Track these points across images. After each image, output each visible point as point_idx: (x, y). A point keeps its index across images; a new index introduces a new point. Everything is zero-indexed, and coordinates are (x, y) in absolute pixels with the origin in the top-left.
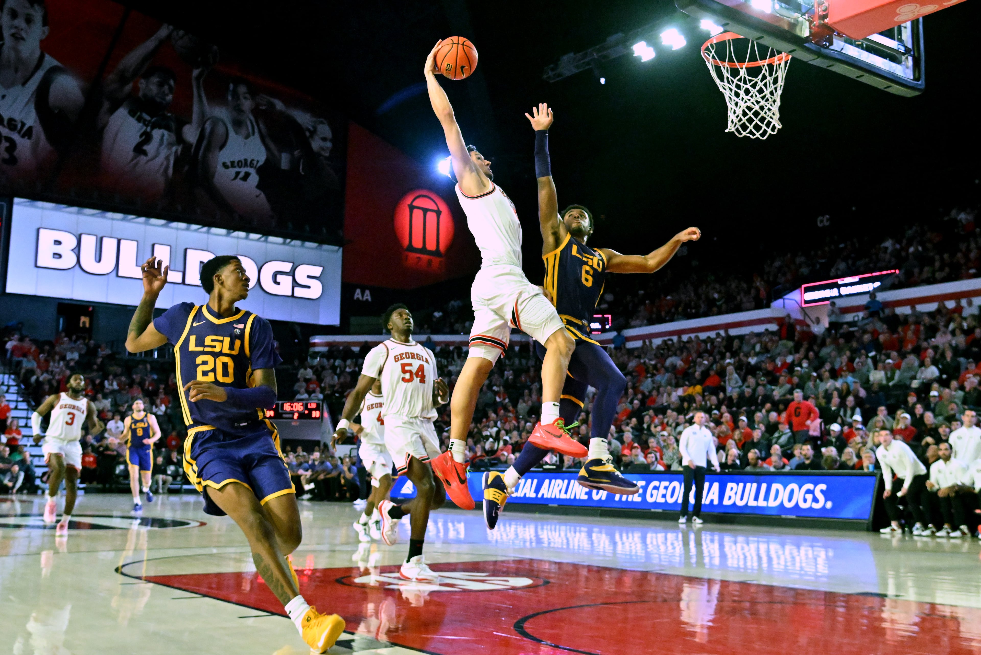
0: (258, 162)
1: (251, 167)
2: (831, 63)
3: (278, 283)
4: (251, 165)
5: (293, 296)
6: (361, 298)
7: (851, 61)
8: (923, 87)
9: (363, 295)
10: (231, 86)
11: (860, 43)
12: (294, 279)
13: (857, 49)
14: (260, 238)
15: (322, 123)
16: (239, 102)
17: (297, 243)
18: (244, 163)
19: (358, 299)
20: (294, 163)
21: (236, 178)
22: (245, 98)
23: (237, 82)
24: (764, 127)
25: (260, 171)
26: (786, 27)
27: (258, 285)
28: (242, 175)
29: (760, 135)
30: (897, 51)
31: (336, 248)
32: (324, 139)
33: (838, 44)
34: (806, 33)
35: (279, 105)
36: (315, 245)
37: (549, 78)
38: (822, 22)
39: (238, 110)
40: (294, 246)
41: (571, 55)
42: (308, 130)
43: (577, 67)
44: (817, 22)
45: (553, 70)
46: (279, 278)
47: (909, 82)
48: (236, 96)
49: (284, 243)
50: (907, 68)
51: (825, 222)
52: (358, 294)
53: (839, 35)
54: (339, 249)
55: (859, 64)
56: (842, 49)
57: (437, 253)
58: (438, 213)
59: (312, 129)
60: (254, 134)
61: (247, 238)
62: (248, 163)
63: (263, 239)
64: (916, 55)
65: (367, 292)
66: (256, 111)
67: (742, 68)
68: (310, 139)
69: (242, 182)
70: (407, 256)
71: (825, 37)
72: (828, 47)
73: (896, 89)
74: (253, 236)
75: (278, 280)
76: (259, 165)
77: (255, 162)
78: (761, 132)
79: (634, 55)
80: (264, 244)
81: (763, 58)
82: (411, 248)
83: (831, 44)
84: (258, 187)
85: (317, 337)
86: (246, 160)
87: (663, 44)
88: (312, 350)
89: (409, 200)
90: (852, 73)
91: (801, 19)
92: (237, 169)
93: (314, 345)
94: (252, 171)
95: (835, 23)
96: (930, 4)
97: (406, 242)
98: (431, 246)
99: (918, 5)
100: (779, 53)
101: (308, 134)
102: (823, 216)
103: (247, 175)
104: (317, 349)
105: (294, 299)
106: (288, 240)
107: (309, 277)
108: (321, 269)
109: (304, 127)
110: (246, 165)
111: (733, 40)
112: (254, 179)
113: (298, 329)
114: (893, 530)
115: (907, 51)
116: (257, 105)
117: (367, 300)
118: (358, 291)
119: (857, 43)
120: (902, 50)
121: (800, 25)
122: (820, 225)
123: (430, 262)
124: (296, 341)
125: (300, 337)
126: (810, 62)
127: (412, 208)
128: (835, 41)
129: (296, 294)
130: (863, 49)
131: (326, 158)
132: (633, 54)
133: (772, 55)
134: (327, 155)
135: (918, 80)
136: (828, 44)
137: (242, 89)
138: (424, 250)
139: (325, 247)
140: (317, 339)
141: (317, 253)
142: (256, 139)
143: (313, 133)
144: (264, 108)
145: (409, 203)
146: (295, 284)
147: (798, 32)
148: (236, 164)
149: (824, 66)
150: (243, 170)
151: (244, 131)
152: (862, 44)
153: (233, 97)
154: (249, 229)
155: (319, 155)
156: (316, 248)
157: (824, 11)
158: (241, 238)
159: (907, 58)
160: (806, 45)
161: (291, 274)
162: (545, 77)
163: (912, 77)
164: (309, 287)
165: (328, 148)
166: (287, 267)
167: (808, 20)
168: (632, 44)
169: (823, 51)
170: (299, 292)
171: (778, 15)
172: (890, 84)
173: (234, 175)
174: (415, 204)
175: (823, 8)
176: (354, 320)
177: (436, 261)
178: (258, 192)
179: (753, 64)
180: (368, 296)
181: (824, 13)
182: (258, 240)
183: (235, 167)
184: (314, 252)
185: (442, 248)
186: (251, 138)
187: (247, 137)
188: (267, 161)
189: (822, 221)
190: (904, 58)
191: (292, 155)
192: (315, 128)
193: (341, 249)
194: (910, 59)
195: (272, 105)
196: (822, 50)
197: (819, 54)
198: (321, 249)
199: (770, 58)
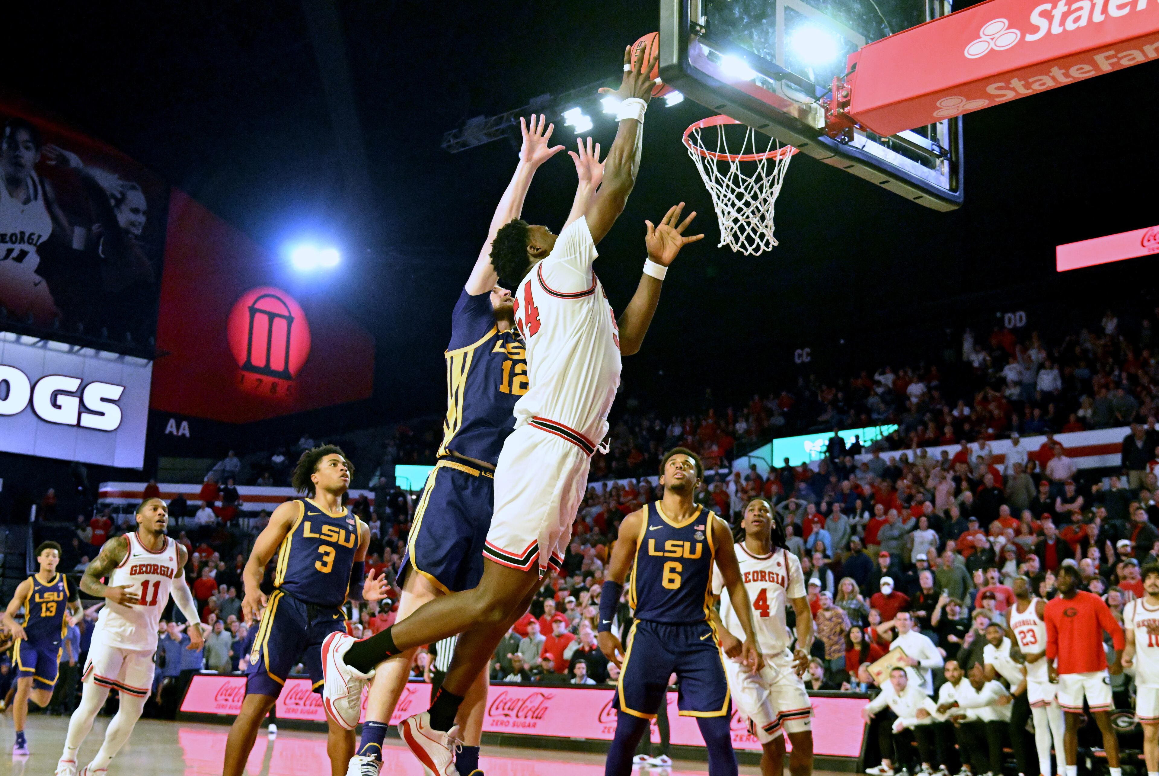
0: (40, 236)
1: (30, 244)
2: (849, 163)
3: (59, 407)
4: (30, 241)
5: (78, 425)
6: (175, 433)
7: (877, 164)
8: (961, 200)
9: (178, 428)
10: (8, 130)
11: (887, 140)
12: (82, 402)
13: (882, 147)
14: (38, 342)
15: (133, 188)
16: (17, 153)
17: (89, 351)
18: (21, 238)
19: (171, 433)
20: (91, 242)
21: (7, 257)
22: (27, 148)
23: (17, 124)
24: (757, 240)
25: (41, 249)
26: (795, 114)
27: (29, 409)
28: (15, 254)
29: (753, 250)
30: (931, 152)
31: (144, 361)
32: (135, 211)
33: (859, 140)
34: (820, 123)
35: (74, 160)
36: (114, 356)
37: (449, 147)
38: (842, 111)
39: (16, 163)
40: (84, 356)
41: (481, 119)
42: (113, 196)
43: (489, 135)
44: (836, 110)
45: (455, 137)
46: (61, 399)
47: (944, 192)
48: (14, 145)
49: (70, 352)
50: (942, 174)
51: (804, 357)
52: (171, 427)
53: (862, 128)
54: (148, 363)
55: (885, 167)
56: (864, 146)
57: (285, 374)
58: (290, 320)
59: (119, 196)
60: (36, 198)
61: (17, 341)
62: (26, 238)
63: (41, 344)
64: (954, 159)
65: (185, 424)
66: (40, 167)
67: (733, 162)
68: (116, 210)
69: (15, 264)
70: (243, 376)
71: (843, 130)
72: (846, 143)
73: (928, 201)
74: (27, 339)
75: (59, 402)
76: (41, 241)
77: (35, 237)
78: (754, 246)
79: (565, 125)
80: (41, 352)
81: (761, 149)
82: (249, 366)
83: (851, 139)
84: (38, 271)
85: (110, 484)
86: (22, 233)
87: (604, 112)
88: (100, 501)
89: (249, 300)
90: (875, 177)
91: (815, 105)
92: (10, 246)
93: (105, 494)
94: (31, 250)
95: (858, 114)
96: (979, 98)
97: (242, 358)
98: (277, 365)
99: (964, 100)
100: (782, 145)
101: (113, 202)
102: (802, 349)
103: (23, 254)
104: (109, 500)
105: (80, 430)
106: (77, 348)
107: (103, 400)
108: (120, 389)
109: (108, 193)
110: (22, 240)
111: (724, 125)
112: (33, 260)
113: (84, 471)
114: (883, 771)
115: (943, 154)
116: (44, 158)
117: (184, 435)
118: (172, 422)
119: (883, 139)
120: (937, 151)
121: (813, 112)
122: (798, 361)
123: (274, 386)
124: (80, 488)
125: (86, 482)
126: (825, 161)
127: (253, 311)
128: (856, 136)
129: (83, 423)
130: (888, 147)
131: (136, 237)
132: (564, 123)
133: (773, 148)
134: (138, 231)
135: (955, 191)
136: (847, 139)
137: (23, 136)
138: (267, 370)
139: (129, 359)
140: (109, 487)
141: (117, 367)
142: (39, 205)
143: (120, 202)
144: (53, 163)
145: (250, 304)
146: (82, 409)
147: (810, 121)
148: (8, 239)
149: (841, 166)
150: (18, 248)
151: (22, 196)
152: (888, 142)
153: (10, 146)
154: (21, 330)
155: (127, 232)
156: (116, 360)
157: (845, 97)
158: (10, 342)
159: (942, 162)
160: (820, 138)
161: (79, 394)
162: (444, 145)
163: (948, 187)
164: (102, 414)
165: (140, 223)
166: (73, 384)
167: (823, 107)
168: (564, 109)
169: (842, 147)
170: (87, 420)
171: (785, 98)
172: (921, 194)
173: (4, 253)
174: (258, 306)
175: (844, 93)
176: (164, 462)
177: (283, 384)
178: (37, 278)
179: (748, 158)
180: (185, 429)
181: (844, 100)
182: (34, 345)
183: (6, 242)
184: (110, 365)
185: (293, 367)
186: (33, 203)
187: (27, 201)
188: (52, 236)
189: (800, 356)
190: (938, 161)
191: (89, 230)
192: (123, 195)
193: (151, 364)
194: (946, 163)
195: (65, 161)
196: (840, 145)
197: (836, 151)
198: (123, 362)
199: (770, 151)
